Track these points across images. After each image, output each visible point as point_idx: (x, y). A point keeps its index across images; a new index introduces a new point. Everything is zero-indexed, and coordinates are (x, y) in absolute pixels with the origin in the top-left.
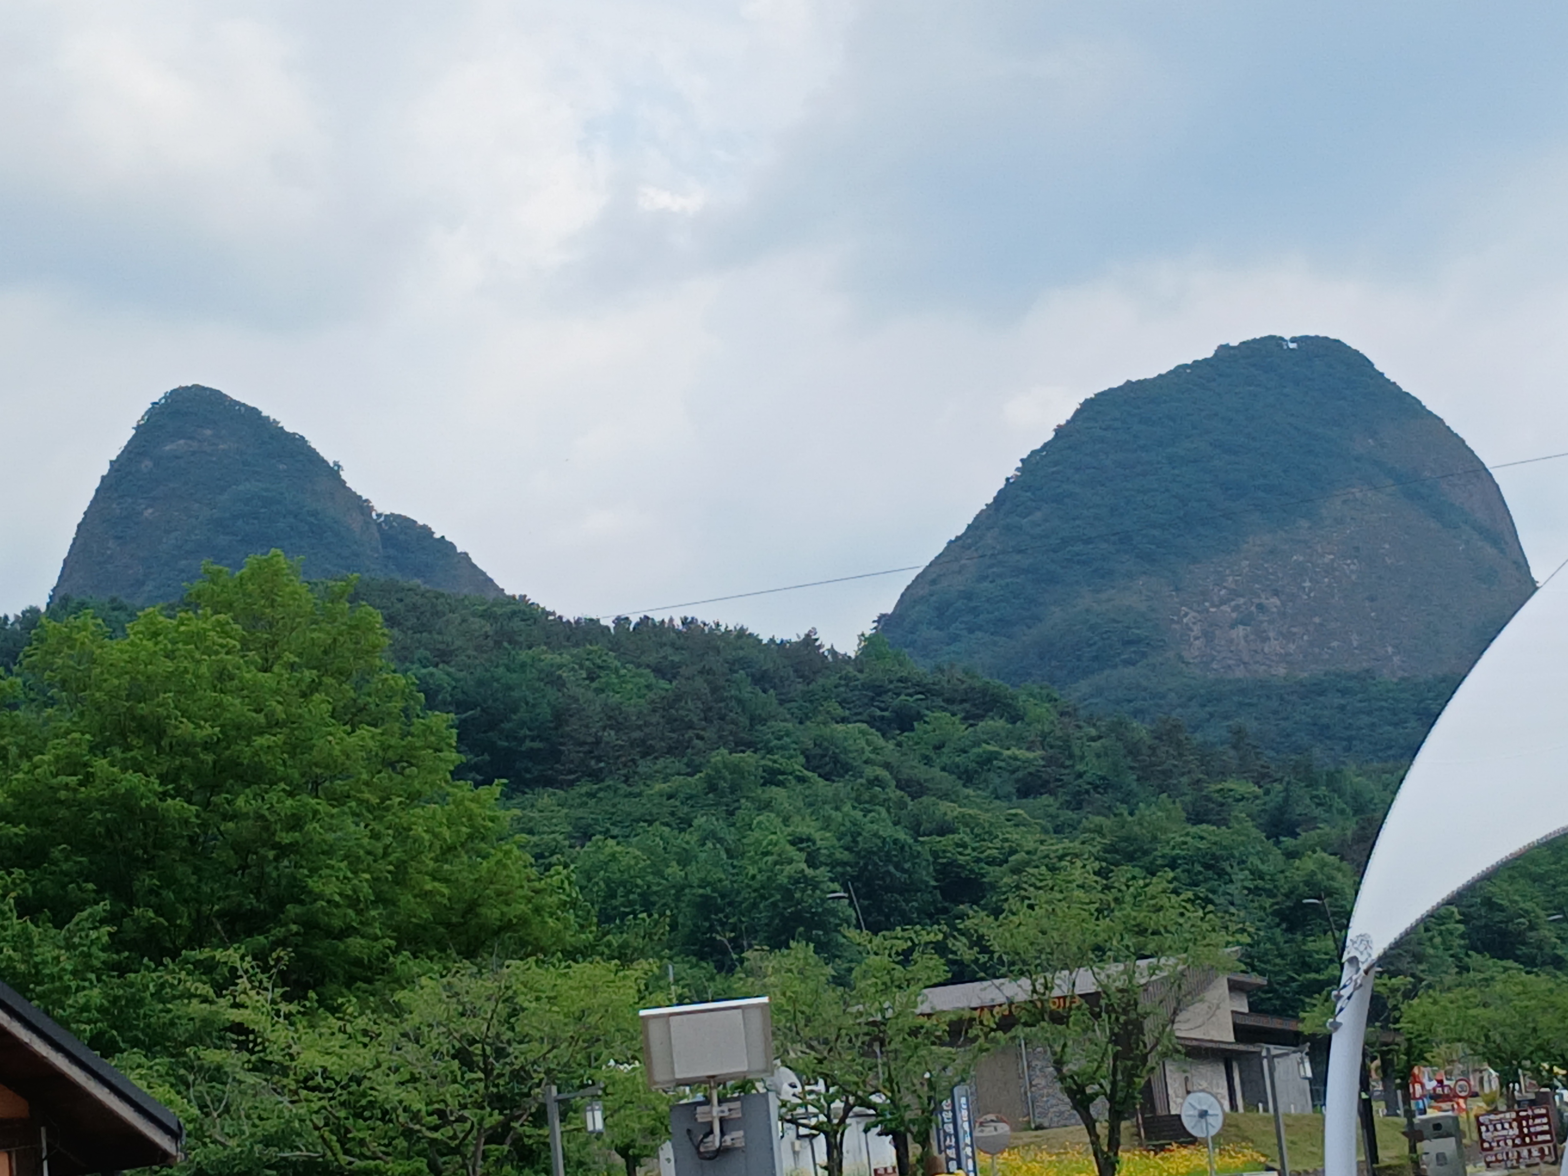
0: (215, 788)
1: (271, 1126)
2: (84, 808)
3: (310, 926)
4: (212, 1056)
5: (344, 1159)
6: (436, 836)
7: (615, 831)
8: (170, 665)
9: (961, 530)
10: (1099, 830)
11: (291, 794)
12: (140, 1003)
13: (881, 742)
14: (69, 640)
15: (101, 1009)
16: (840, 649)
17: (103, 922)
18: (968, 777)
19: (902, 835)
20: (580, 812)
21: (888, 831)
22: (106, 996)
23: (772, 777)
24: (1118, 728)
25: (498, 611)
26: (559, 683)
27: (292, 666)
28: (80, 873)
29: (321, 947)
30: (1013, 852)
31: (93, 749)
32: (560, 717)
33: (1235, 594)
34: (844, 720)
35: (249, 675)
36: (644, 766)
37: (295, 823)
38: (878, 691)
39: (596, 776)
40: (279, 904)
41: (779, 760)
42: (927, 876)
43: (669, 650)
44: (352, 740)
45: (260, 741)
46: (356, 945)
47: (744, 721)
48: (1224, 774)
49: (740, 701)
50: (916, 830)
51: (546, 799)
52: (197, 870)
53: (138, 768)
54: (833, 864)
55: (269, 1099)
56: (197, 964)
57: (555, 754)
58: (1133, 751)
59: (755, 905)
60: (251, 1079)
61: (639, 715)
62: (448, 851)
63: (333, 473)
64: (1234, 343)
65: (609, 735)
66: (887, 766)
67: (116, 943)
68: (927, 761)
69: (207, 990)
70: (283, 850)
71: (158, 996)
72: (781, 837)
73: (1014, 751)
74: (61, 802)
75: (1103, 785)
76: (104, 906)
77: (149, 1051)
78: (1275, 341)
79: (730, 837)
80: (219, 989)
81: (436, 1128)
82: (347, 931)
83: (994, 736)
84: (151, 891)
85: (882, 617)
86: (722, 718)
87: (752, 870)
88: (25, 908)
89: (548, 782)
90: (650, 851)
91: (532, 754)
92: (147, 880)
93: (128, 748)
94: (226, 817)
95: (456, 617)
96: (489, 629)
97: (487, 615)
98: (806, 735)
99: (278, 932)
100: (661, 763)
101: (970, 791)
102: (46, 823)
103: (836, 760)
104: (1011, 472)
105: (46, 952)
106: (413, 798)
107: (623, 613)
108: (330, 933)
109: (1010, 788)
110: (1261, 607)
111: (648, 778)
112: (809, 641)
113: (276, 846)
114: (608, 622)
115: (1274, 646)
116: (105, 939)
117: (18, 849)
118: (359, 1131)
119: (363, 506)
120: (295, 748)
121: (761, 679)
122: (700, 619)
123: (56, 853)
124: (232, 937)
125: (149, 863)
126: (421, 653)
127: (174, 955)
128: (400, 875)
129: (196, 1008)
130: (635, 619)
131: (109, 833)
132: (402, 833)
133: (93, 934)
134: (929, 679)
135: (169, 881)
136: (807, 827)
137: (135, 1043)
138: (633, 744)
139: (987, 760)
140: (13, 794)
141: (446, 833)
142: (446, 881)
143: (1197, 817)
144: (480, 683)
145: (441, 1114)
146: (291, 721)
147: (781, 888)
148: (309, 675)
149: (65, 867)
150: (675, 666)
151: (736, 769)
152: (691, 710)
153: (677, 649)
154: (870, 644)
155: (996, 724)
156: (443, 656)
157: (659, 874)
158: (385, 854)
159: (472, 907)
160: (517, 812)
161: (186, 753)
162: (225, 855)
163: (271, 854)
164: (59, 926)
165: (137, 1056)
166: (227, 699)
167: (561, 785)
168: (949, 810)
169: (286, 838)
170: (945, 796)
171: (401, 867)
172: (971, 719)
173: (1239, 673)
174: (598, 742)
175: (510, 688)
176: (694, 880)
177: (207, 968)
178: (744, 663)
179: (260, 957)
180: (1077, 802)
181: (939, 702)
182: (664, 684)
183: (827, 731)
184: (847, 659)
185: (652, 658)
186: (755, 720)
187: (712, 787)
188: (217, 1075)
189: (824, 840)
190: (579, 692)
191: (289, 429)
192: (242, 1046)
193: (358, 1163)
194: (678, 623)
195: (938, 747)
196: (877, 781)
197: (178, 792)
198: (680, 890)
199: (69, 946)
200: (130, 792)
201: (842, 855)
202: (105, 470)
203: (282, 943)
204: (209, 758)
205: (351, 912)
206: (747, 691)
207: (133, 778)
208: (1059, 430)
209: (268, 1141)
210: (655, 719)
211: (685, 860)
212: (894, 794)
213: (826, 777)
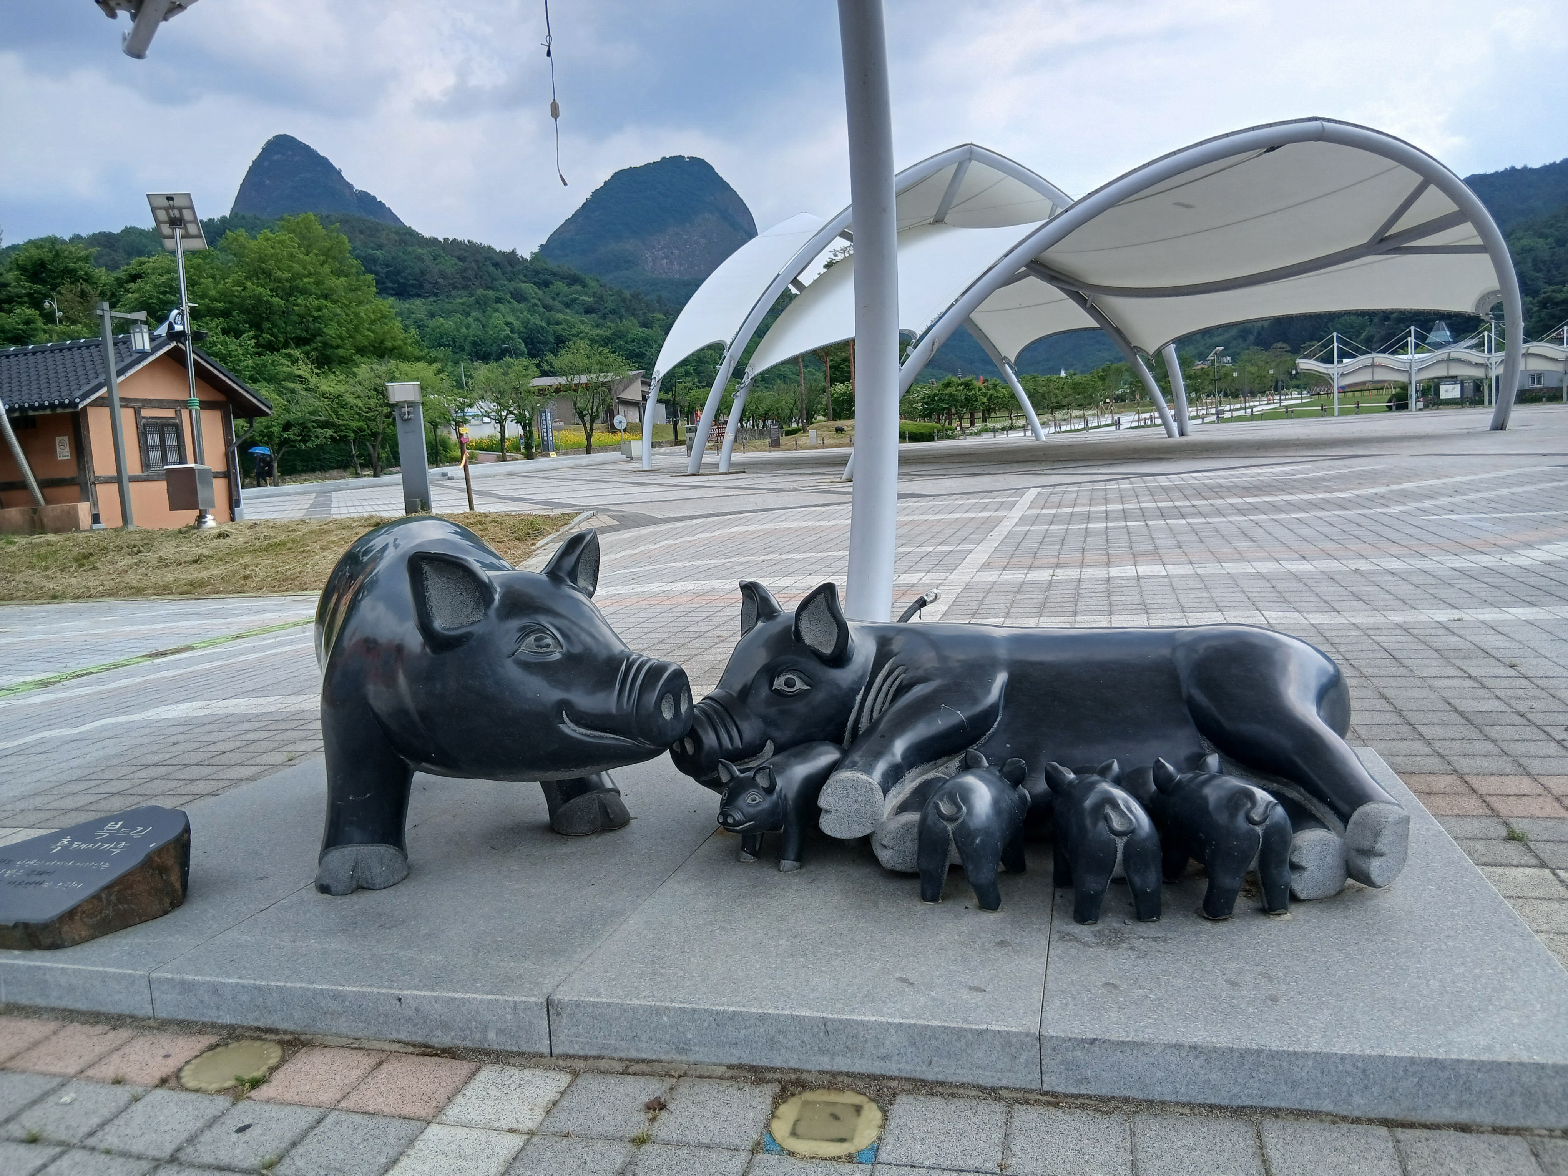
0: (291, 295)
1: (311, 409)
2: (244, 299)
3: (325, 344)
4: (291, 385)
5: (336, 420)
6: (369, 317)
7: (443, 315)
8: (273, 251)
9: (570, 216)
10: (610, 328)
11: (317, 299)
12: (266, 366)
13: (538, 291)
14: (236, 239)
15: (252, 367)
16: (524, 257)
17: (252, 338)
18: (567, 305)
19: (544, 324)
20: (431, 307)
21: (539, 322)
22: (254, 363)
23: (499, 300)
24: (619, 293)
25: (401, 231)
26: (423, 261)
27: (316, 255)
28: (244, 321)
29: (329, 352)
30: (581, 332)
31: (246, 278)
32: (423, 273)
33: (663, 248)
34: (525, 282)
35: (301, 256)
36: (453, 293)
37: (319, 309)
38: (537, 273)
39: (436, 295)
40: (314, 336)
41: (501, 294)
42: (552, 339)
43: (463, 252)
44: (338, 282)
45: (305, 280)
46: (341, 352)
47: (489, 280)
48: (654, 311)
49: (488, 272)
50: (548, 323)
51: (418, 302)
52: (285, 323)
53: (262, 286)
54: (520, 333)
55: (311, 401)
56: (286, 354)
57: (421, 286)
58: (624, 301)
59: (492, 345)
60: (304, 393)
61: (452, 274)
62: (373, 322)
63: (338, 173)
64: (668, 157)
65: (441, 281)
66: (539, 300)
67: (257, 345)
68: (554, 299)
69: (289, 364)
70: (315, 319)
71: (273, 364)
72: (501, 321)
73: (584, 298)
74: (236, 296)
75: (613, 312)
76: (252, 333)
77: (269, 381)
78: (680, 158)
79: (483, 319)
80: (293, 363)
81: (367, 412)
82: (338, 347)
83: (577, 292)
84: (269, 329)
85: (541, 245)
86: (481, 278)
87: (491, 332)
88: (225, 332)
89: (419, 296)
90: (456, 323)
91: (412, 285)
92: (267, 325)
93: (258, 279)
94: (294, 305)
95: (384, 233)
96: (397, 238)
97: (396, 233)
98: (512, 286)
99: (314, 345)
100: (459, 292)
101: (568, 311)
102: (231, 303)
103: (521, 296)
104: (588, 197)
105: (232, 347)
106: (360, 303)
107: (446, 237)
108: (332, 347)
109: (582, 310)
110: (672, 253)
111: (454, 298)
112: (513, 252)
113: (313, 316)
114: (441, 239)
115: (676, 267)
116: (253, 344)
117: (221, 311)
118: (342, 412)
119: (350, 186)
120: (318, 283)
121: (496, 265)
122: (474, 241)
123: (235, 313)
124: (297, 346)
125: (268, 319)
126: (372, 245)
127: (278, 351)
128: (356, 329)
129: (285, 369)
130: (451, 239)
131: (253, 307)
132: (357, 315)
133: (249, 342)
134: (556, 270)
135: (275, 325)
136: (511, 319)
137: (265, 379)
138: (450, 284)
139: (574, 300)
140: (218, 292)
141: (372, 316)
142: (372, 332)
143: (644, 325)
144: (394, 258)
145: (370, 408)
146: (316, 273)
147: (501, 339)
148: (322, 258)
149: (238, 318)
150: (465, 257)
151: (485, 296)
152: (470, 274)
153: (466, 251)
154: (536, 257)
155: (578, 287)
156: (380, 247)
157: (458, 331)
158: (351, 322)
159: (382, 342)
160: (407, 306)
161: (279, 282)
162: (294, 318)
163: (311, 319)
164: (237, 339)
165: (265, 383)
166: (294, 265)
167: (424, 297)
168: (560, 316)
169: (316, 314)
170: (559, 312)
171: (356, 326)
172: (569, 285)
173: (664, 276)
174: (437, 283)
175: (405, 261)
176: (471, 334)
177: (289, 356)
178: (490, 258)
179: (307, 354)
180: (604, 317)
181: (559, 278)
182: (461, 263)
183: (518, 286)
184: (526, 260)
185: (457, 254)
186: (493, 280)
187: (477, 302)
188: (293, 391)
189: (516, 324)
190: (429, 264)
191: (321, 154)
192: (302, 382)
193: (341, 422)
194: (466, 242)
195: (558, 295)
196: (535, 305)
197: (277, 295)
198: (466, 338)
199: (241, 346)
200: (260, 294)
201: (522, 329)
202: (251, 164)
203: (315, 349)
204: (288, 285)
205: (339, 341)
206: (492, 269)
207: (261, 289)
208: (605, 183)
209: (311, 413)
210: (458, 276)
211: (468, 327)
212: (542, 310)
213: (518, 302)
